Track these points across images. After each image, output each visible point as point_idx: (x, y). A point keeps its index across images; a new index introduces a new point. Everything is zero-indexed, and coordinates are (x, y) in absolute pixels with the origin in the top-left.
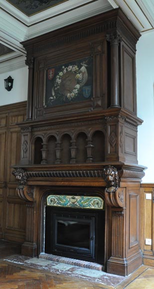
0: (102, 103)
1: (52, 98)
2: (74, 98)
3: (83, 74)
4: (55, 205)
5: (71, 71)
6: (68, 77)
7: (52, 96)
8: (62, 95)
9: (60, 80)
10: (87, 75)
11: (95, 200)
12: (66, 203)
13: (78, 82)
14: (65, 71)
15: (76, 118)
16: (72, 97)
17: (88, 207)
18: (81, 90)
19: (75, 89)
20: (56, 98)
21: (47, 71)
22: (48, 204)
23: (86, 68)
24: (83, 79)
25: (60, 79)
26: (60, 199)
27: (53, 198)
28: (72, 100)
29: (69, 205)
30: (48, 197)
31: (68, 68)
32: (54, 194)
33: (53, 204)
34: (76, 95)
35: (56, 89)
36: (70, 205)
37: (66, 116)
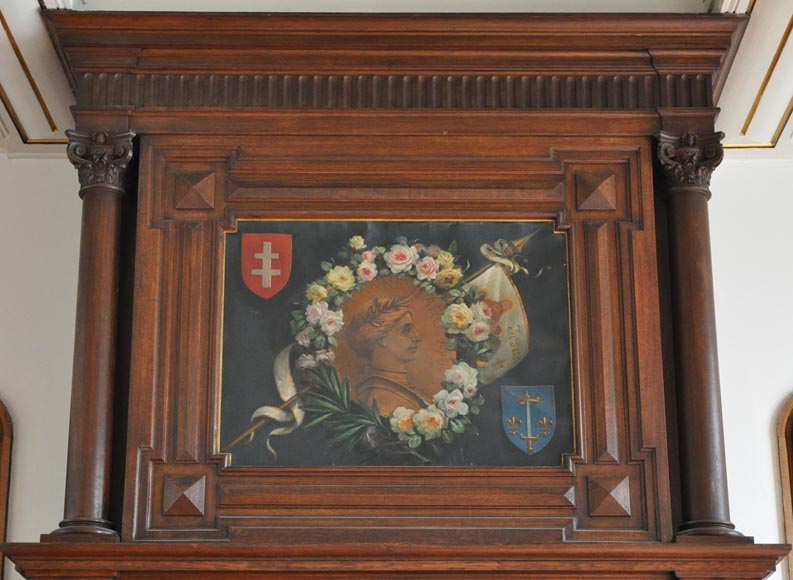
0: (640, 496)
1: (273, 413)
2: (439, 440)
3: (497, 310)
5: (410, 275)
6: (396, 307)
7: (277, 401)
8: (357, 409)
9: (338, 317)
10: (522, 321)
13: (466, 352)
14: (368, 264)
15: (493, 566)
16: (431, 431)
18: (488, 396)
19: (449, 386)
20: (308, 417)
21: (235, 241)
23: (516, 279)
24: (494, 340)
25: (332, 306)
28: (425, 447)
31: (390, 257)
34: (458, 427)
35: (308, 361)
37: (422, 547)
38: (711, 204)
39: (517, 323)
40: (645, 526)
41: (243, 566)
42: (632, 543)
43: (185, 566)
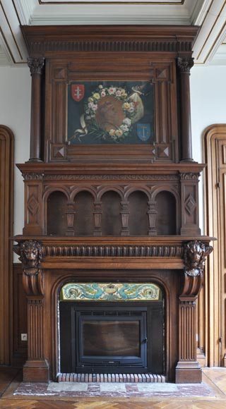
0: (171, 152)
1: (80, 131)
2: (121, 138)
3: (136, 104)
4: (78, 298)
5: (114, 95)
6: (110, 103)
7: (81, 128)
8: (101, 130)
9: (96, 106)
10: (142, 107)
11: (147, 287)
12: (99, 294)
13: (128, 115)
14: (103, 92)
15: (135, 169)
16: (119, 136)
17: (136, 299)
18: (133, 126)
19: (124, 124)
20: (89, 132)
21: (70, 86)
22: (65, 298)
23: (141, 96)
24: (135, 112)
25: (95, 104)
26: (88, 290)
27: (74, 287)
28: (118, 139)
29: (103, 297)
30: (65, 287)
31: (109, 90)
32: (75, 282)
33: (75, 297)
34: (126, 134)
35: (89, 118)
36: (105, 297)
37: (118, 164)
38: (190, 77)
39: (141, 107)
40: (172, 159)
41: (74, 169)
42: (168, 163)
43: (60, 169)
